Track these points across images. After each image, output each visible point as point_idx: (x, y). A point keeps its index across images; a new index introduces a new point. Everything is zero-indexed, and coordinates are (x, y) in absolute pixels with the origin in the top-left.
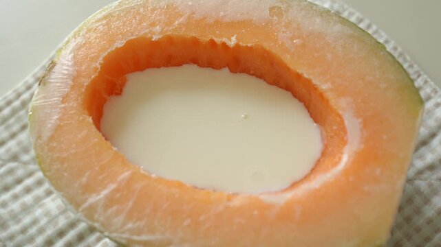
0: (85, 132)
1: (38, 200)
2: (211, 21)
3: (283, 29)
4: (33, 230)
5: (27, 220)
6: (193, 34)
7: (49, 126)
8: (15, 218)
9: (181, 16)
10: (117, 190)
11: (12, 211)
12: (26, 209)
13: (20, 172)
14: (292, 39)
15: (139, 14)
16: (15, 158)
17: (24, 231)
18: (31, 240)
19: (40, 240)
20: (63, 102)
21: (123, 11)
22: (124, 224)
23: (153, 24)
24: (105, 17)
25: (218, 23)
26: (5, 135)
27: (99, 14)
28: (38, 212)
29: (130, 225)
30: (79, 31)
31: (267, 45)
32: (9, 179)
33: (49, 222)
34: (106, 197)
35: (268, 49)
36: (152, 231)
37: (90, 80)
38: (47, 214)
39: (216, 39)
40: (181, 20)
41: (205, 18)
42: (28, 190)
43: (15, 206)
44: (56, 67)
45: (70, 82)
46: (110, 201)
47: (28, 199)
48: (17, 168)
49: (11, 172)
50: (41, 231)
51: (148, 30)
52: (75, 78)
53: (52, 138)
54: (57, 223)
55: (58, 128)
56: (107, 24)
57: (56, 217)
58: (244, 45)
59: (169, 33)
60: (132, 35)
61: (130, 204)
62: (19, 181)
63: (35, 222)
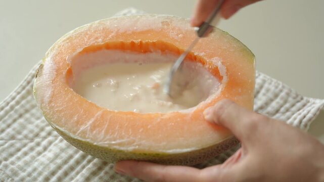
0: (70, 96)
1: (33, 158)
2: (130, 32)
3: (171, 31)
4: (35, 174)
5: (29, 169)
6: (121, 40)
7: (48, 96)
8: (22, 169)
9: (112, 32)
10: (96, 121)
11: (19, 165)
12: (27, 164)
13: (18, 145)
14: (177, 35)
15: (87, 34)
16: (13, 138)
17: (29, 175)
18: (35, 179)
19: (41, 179)
20: (53, 83)
21: (78, 34)
22: (105, 137)
23: (97, 38)
24: (68, 39)
25: (134, 33)
26: (4, 126)
27: (63, 38)
28: (36, 164)
29: (108, 137)
30: (54, 48)
31: (165, 40)
32: (12, 150)
33: (44, 168)
34: (91, 125)
35: (165, 41)
36: (122, 138)
37: (66, 70)
38: (42, 164)
39: (134, 41)
40: (113, 34)
41: (126, 32)
42: (26, 154)
43: (20, 163)
44: (44, 67)
45: (55, 73)
46: (94, 127)
47: (27, 158)
48: (15, 143)
49: (12, 145)
50: (40, 174)
51: (95, 41)
52: (58, 71)
53: (50, 102)
54: (49, 168)
55: (53, 96)
56: (70, 42)
57: (48, 165)
58: (152, 41)
59: (107, 42)
60: (86, 45)
61: (106, 126)
62: (19, 150)
63: (35, 170)
